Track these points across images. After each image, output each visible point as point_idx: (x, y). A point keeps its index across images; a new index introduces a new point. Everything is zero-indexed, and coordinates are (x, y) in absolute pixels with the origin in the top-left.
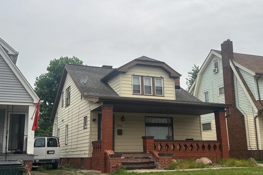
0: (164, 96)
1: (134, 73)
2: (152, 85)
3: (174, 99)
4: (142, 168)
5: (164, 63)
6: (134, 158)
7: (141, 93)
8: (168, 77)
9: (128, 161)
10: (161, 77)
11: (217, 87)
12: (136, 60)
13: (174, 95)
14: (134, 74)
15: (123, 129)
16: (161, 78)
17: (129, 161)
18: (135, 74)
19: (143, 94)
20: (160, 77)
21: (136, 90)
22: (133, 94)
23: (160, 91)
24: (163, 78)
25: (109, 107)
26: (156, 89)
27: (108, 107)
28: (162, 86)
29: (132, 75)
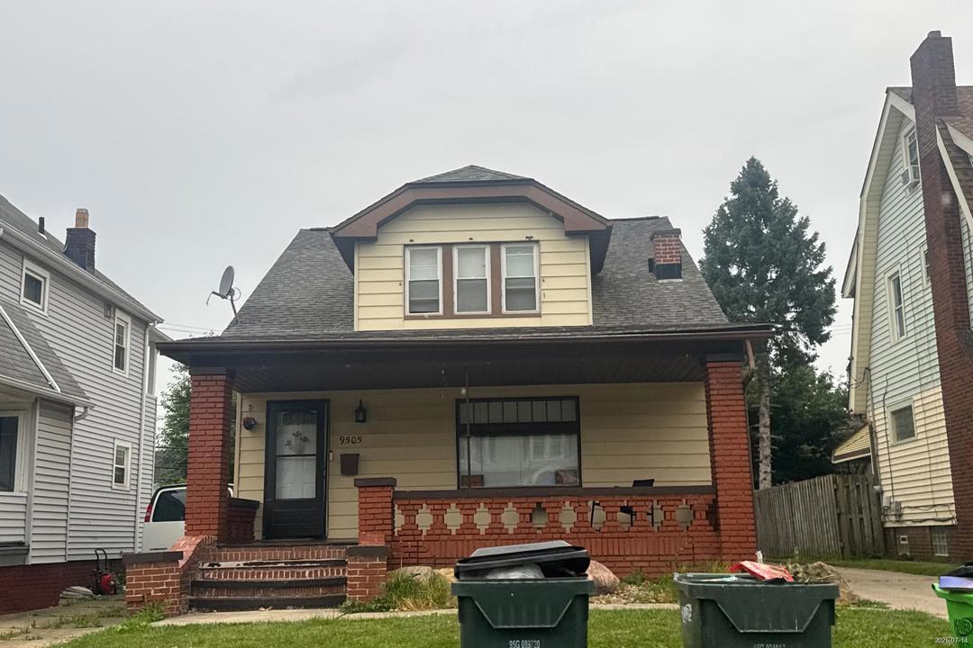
0: (539, 315)
1: (411, 236)
2: (488, 276)
3: (587, 321)
4: (290, 605)
5: (530, 182)
6: (283, 565)
7: (441, 312)
8: (564, 238)
9: (262, 577)
10: (530, 241)
11: (918, 249)
12: (410, 186)
13: (588, 308)
14: (411, 241)
15: (362, 452)
16: (529, 245)
17: (264, 576)
18: (415, 242)
19: (448, 315)
20: (524, 239)
21: (420, 303)
22: (406, 318)
23: (523, 294)
24: (537, 242)
25: (209, 378)
26: (508, 288)
27: (204, 378)
28: (536, 275)
29: (405, 246)
